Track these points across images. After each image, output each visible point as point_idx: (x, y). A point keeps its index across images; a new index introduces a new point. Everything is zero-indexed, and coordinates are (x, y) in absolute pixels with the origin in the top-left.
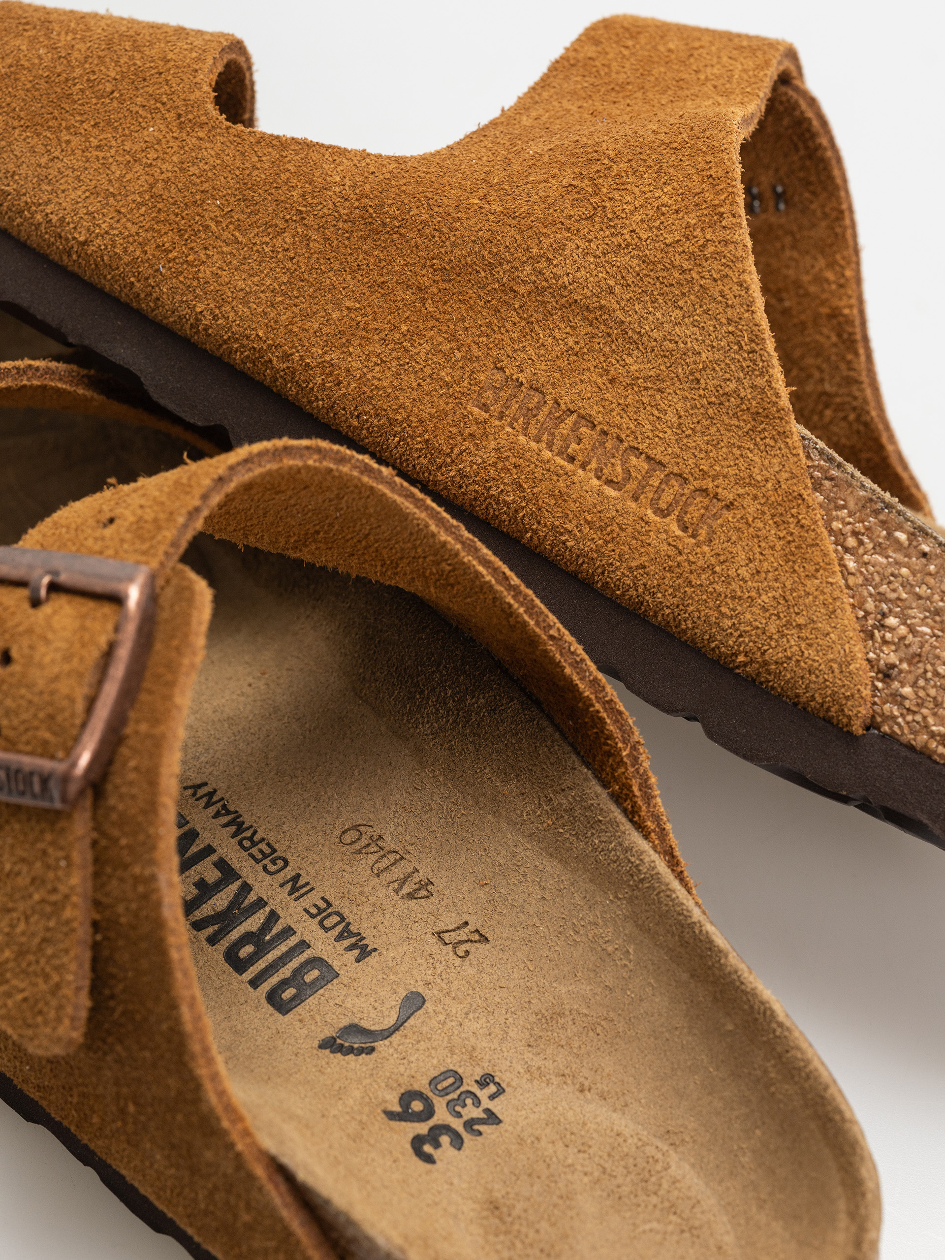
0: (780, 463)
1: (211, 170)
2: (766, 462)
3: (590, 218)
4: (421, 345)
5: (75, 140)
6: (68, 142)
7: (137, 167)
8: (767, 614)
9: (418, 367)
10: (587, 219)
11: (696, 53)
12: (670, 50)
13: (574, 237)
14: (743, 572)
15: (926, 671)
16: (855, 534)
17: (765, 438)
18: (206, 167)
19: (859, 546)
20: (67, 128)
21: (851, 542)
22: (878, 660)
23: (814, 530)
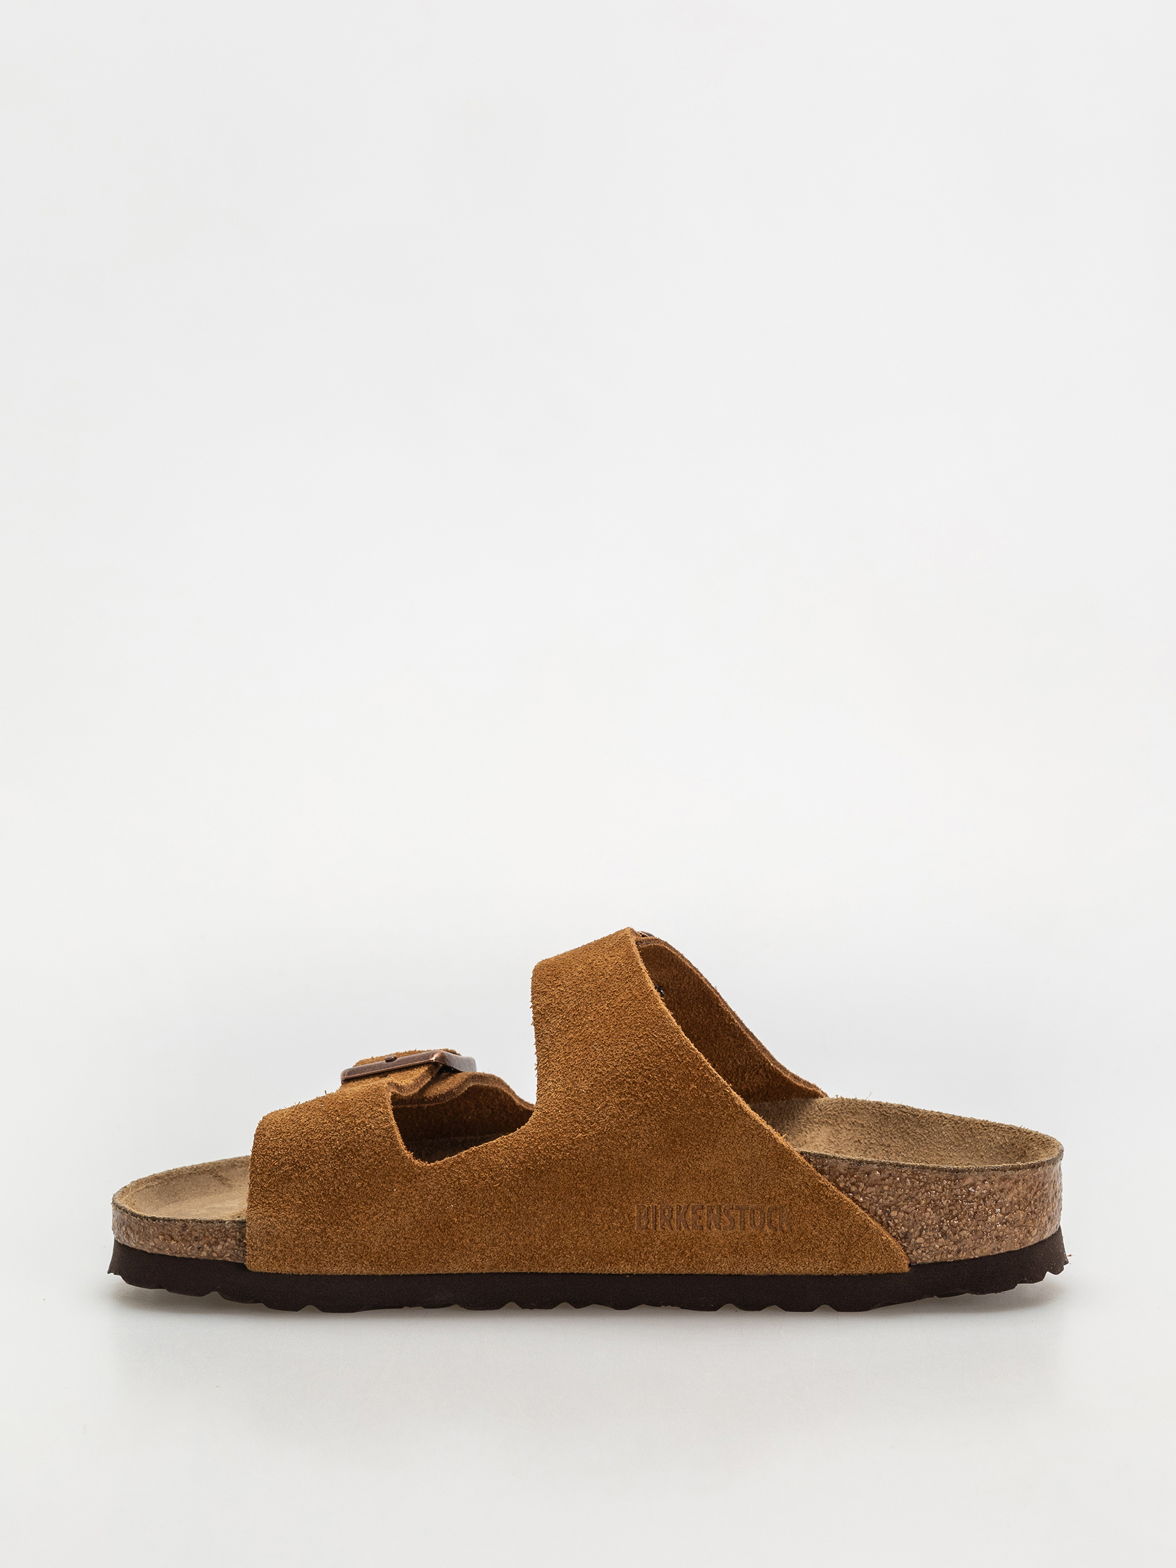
0: (801, 1174)
1: (438, 1193)
2: (795, 1178)
3: (643, 1113)
4: (594, 1216)
5: (360, 1217)
6: (357, 1219)
7: (400, 1212)
8: (837, 1245)
9: (600, 1227)
10: (641, 1114)
11: (593, 965)
12: (580, 972)
13: (640, 1127)
14: (815, 1233)
15: (923, 1227)
16: (853, 1184)
17: (787, 1167)
18: (435, 1192)
19: (858, 1188)
20: (353, 1213)
21: (853, 1189)
22: (898, 1234)
23: (836, 1195)
